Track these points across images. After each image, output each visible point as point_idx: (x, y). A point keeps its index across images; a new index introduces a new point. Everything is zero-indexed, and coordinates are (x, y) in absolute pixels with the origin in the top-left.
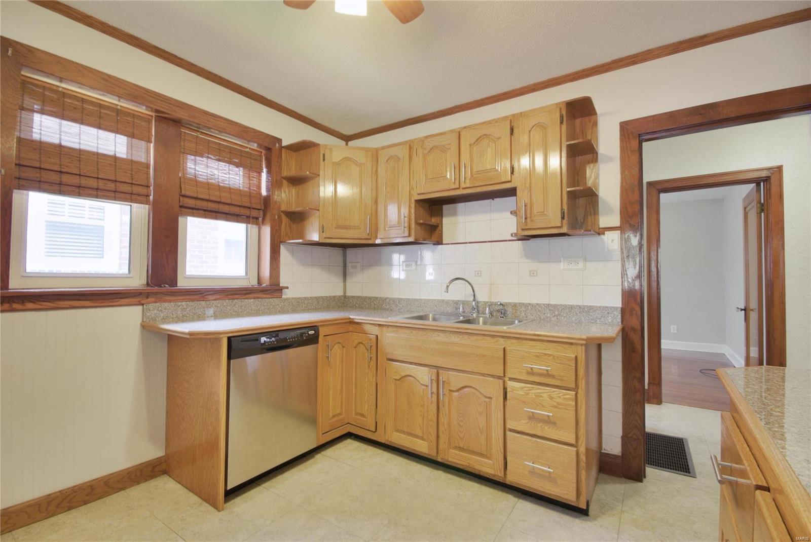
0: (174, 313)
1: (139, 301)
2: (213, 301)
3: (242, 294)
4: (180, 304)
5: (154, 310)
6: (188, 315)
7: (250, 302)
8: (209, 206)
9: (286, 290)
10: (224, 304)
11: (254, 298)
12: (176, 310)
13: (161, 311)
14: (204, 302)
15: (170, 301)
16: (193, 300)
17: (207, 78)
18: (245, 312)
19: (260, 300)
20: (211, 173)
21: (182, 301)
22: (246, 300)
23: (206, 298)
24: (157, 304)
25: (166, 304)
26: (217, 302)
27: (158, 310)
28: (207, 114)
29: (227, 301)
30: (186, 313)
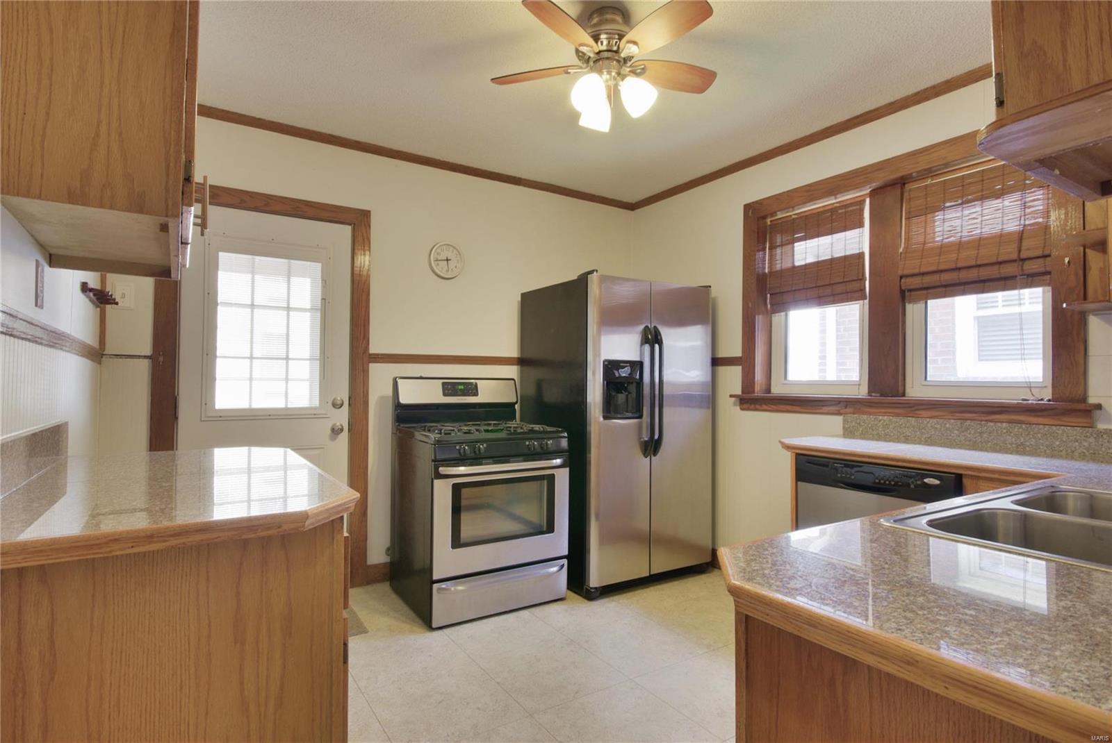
0: (874, 428)
1: (839, 411)
2: (928, 420)
3: (983, 413)
4: (881, 418)
5: (851, 422)
6: (892, 434)
7: (1001, 426)
8: (942, 279)
9: (1098, 412)
10: (948, 425)
11: (1010, 422)
12: (876, 425)
13: (859, 424)
14: (914, 419)
15: (870, 414)
16: (898, 415)
17: (919, 102)
18: (989, 444)
19: (1024, 426)
20: (950, 229)
21: (885, 414)
22: (992, 424)
23: (917, 414)
24: (856, 415)
25: (865, 417)
26: (935, 420)
27: (856, 423)
28: (915, 155)
29: (952, 421)
30: (888, 430)
